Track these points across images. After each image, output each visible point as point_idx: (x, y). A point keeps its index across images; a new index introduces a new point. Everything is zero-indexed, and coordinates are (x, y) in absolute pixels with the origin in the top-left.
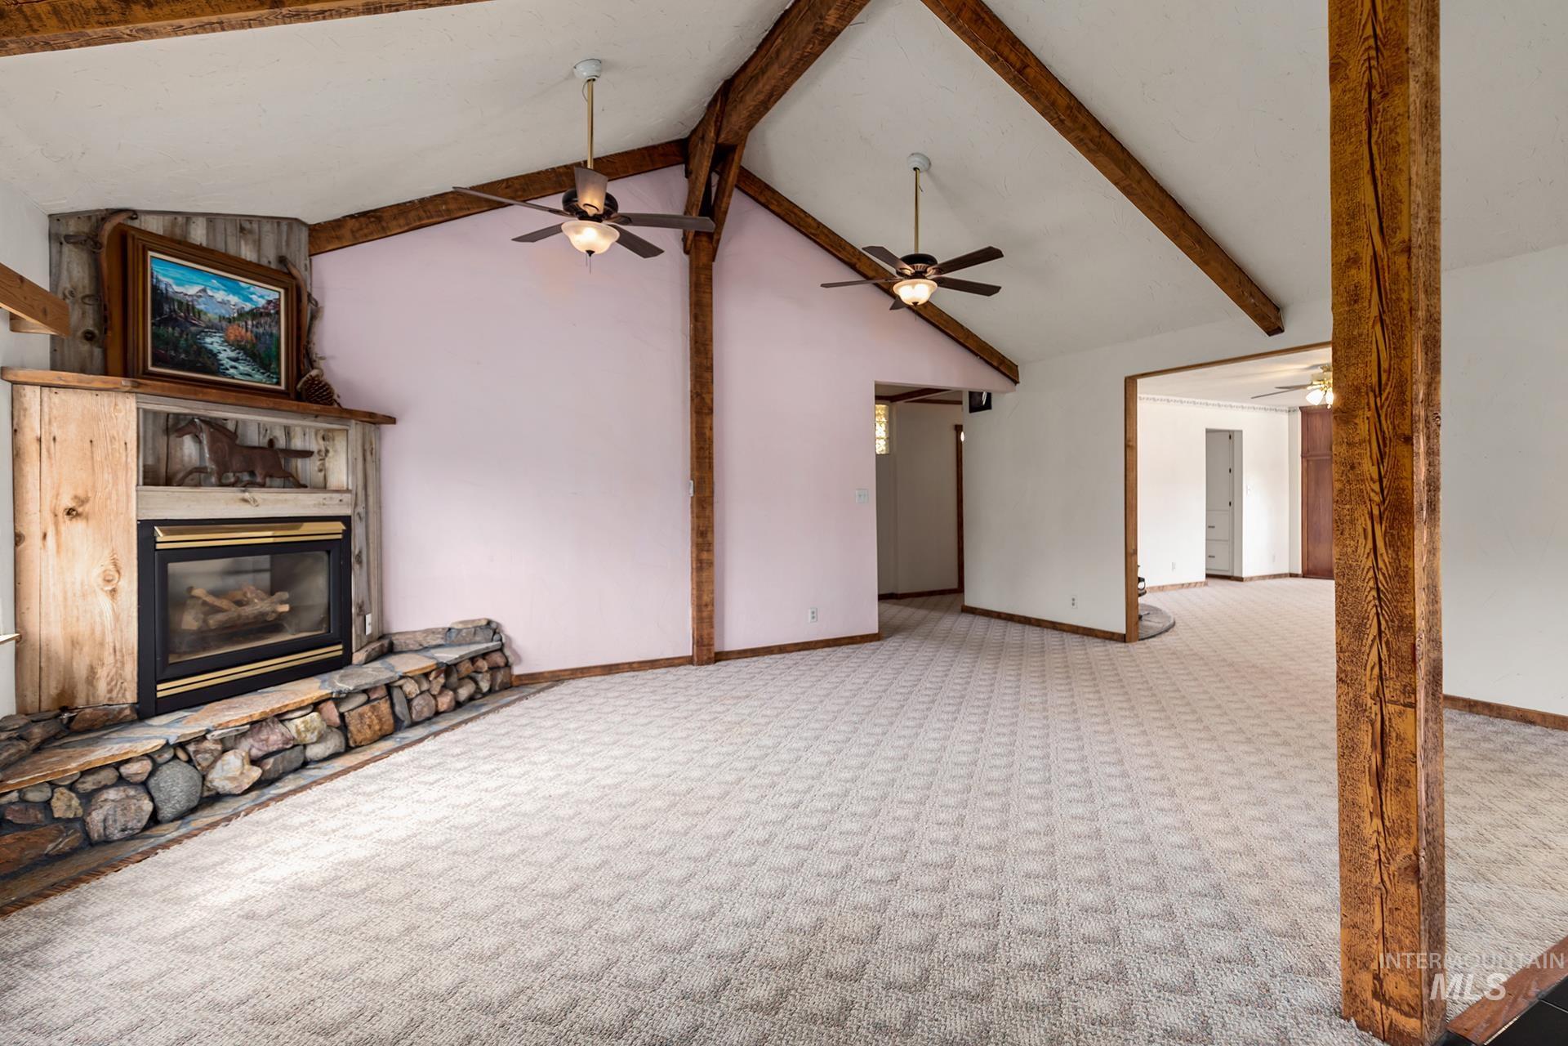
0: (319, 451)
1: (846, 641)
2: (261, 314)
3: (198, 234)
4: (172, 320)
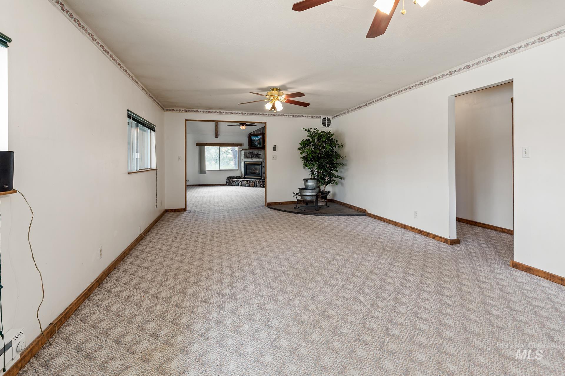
2: (260, 139)
4: (253, 142)
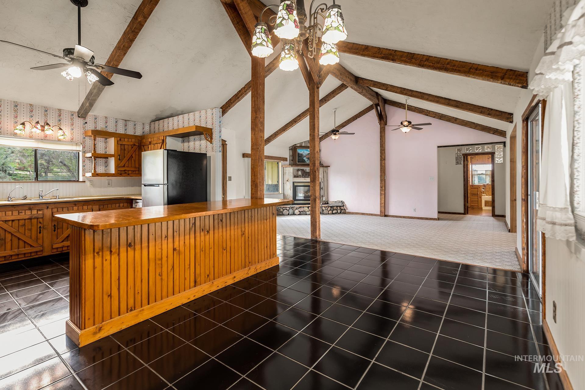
1: (425, 219)
3: (303, 145)
4: (300, 157)
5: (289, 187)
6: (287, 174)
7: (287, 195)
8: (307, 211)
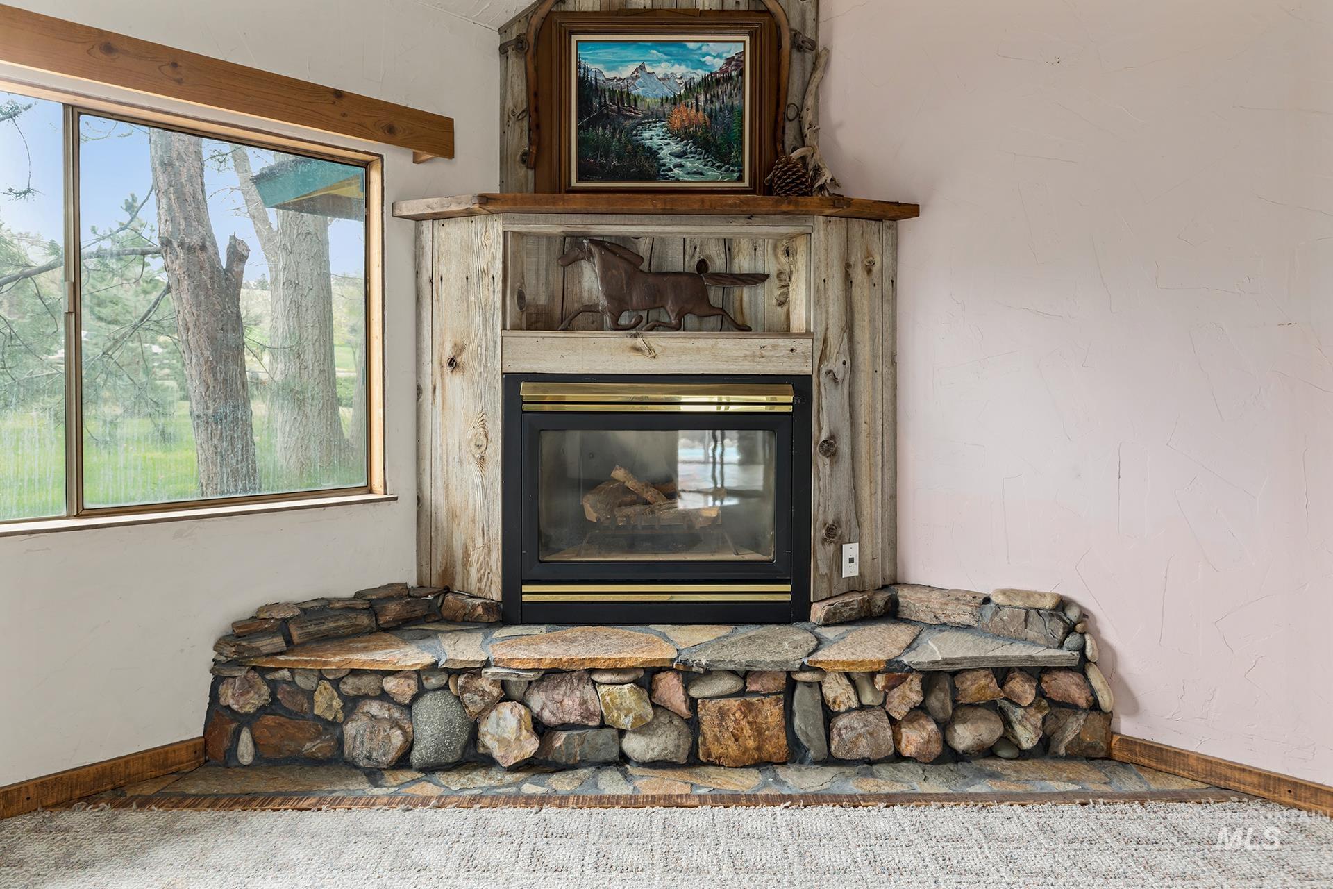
0: (780, 274)
2: (718, 81)
4: (603, 118)
5: (471, 433)
6: (450, 289)
7: (453, 516)
8: (626, 722)
